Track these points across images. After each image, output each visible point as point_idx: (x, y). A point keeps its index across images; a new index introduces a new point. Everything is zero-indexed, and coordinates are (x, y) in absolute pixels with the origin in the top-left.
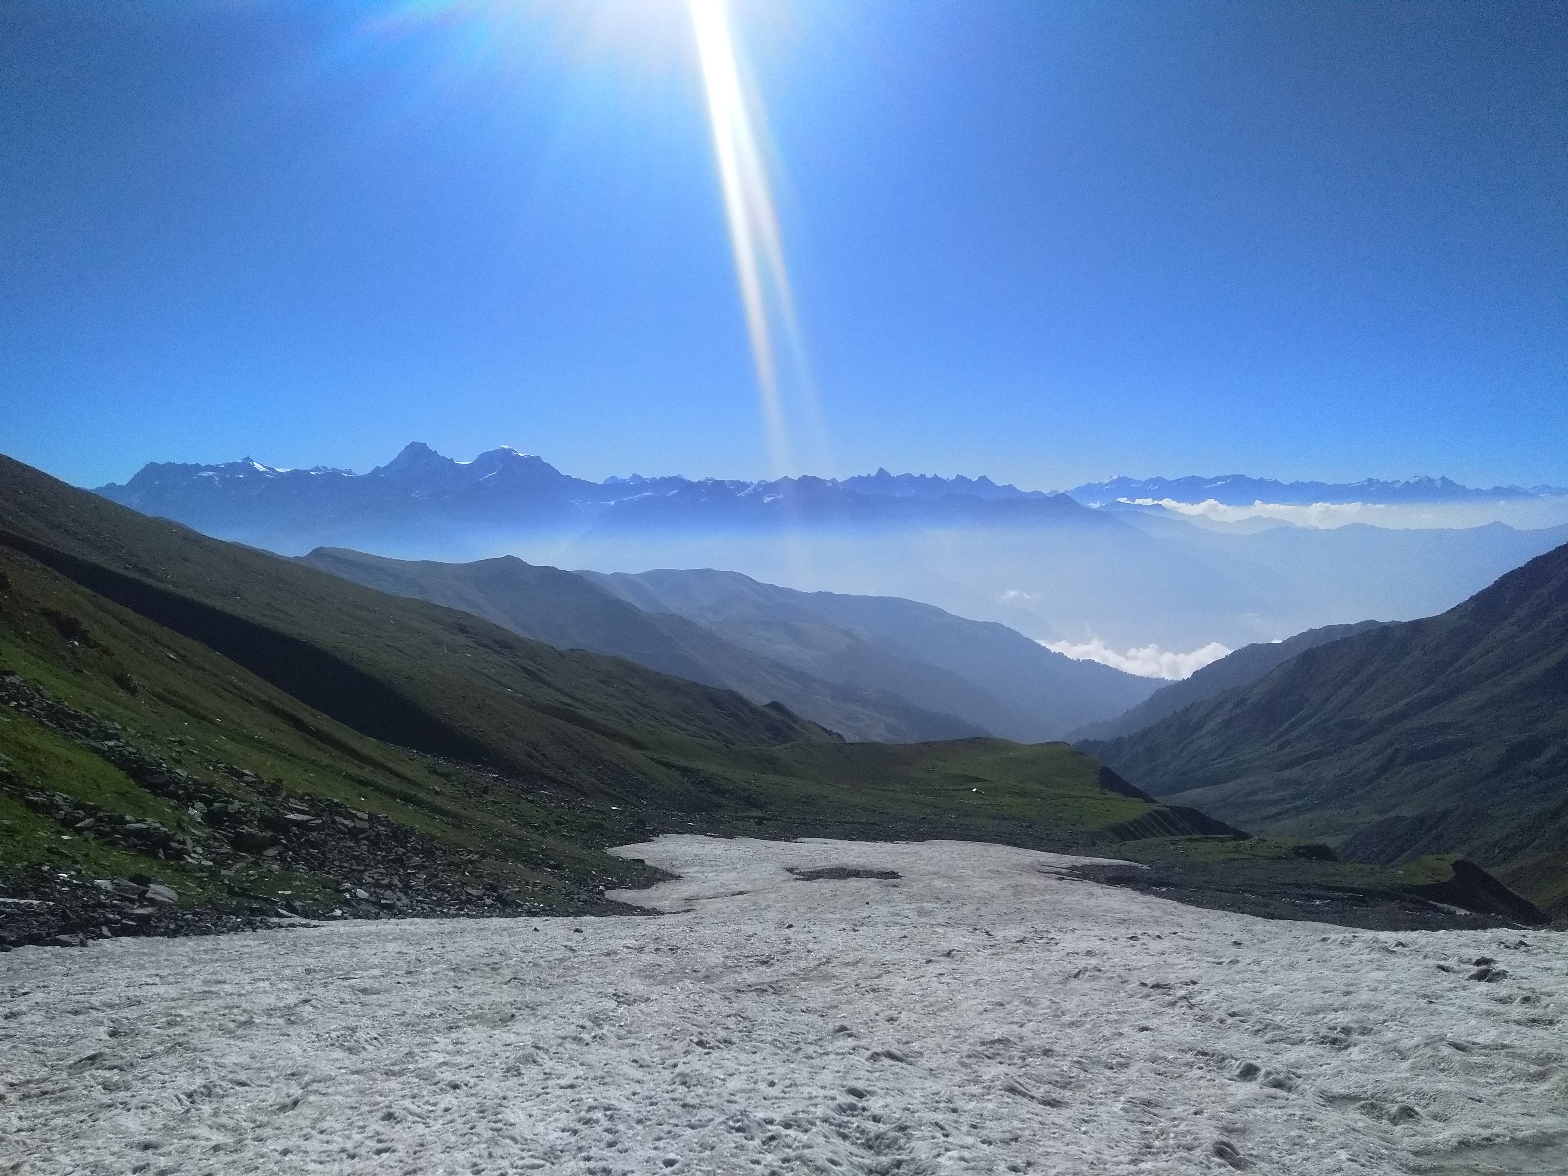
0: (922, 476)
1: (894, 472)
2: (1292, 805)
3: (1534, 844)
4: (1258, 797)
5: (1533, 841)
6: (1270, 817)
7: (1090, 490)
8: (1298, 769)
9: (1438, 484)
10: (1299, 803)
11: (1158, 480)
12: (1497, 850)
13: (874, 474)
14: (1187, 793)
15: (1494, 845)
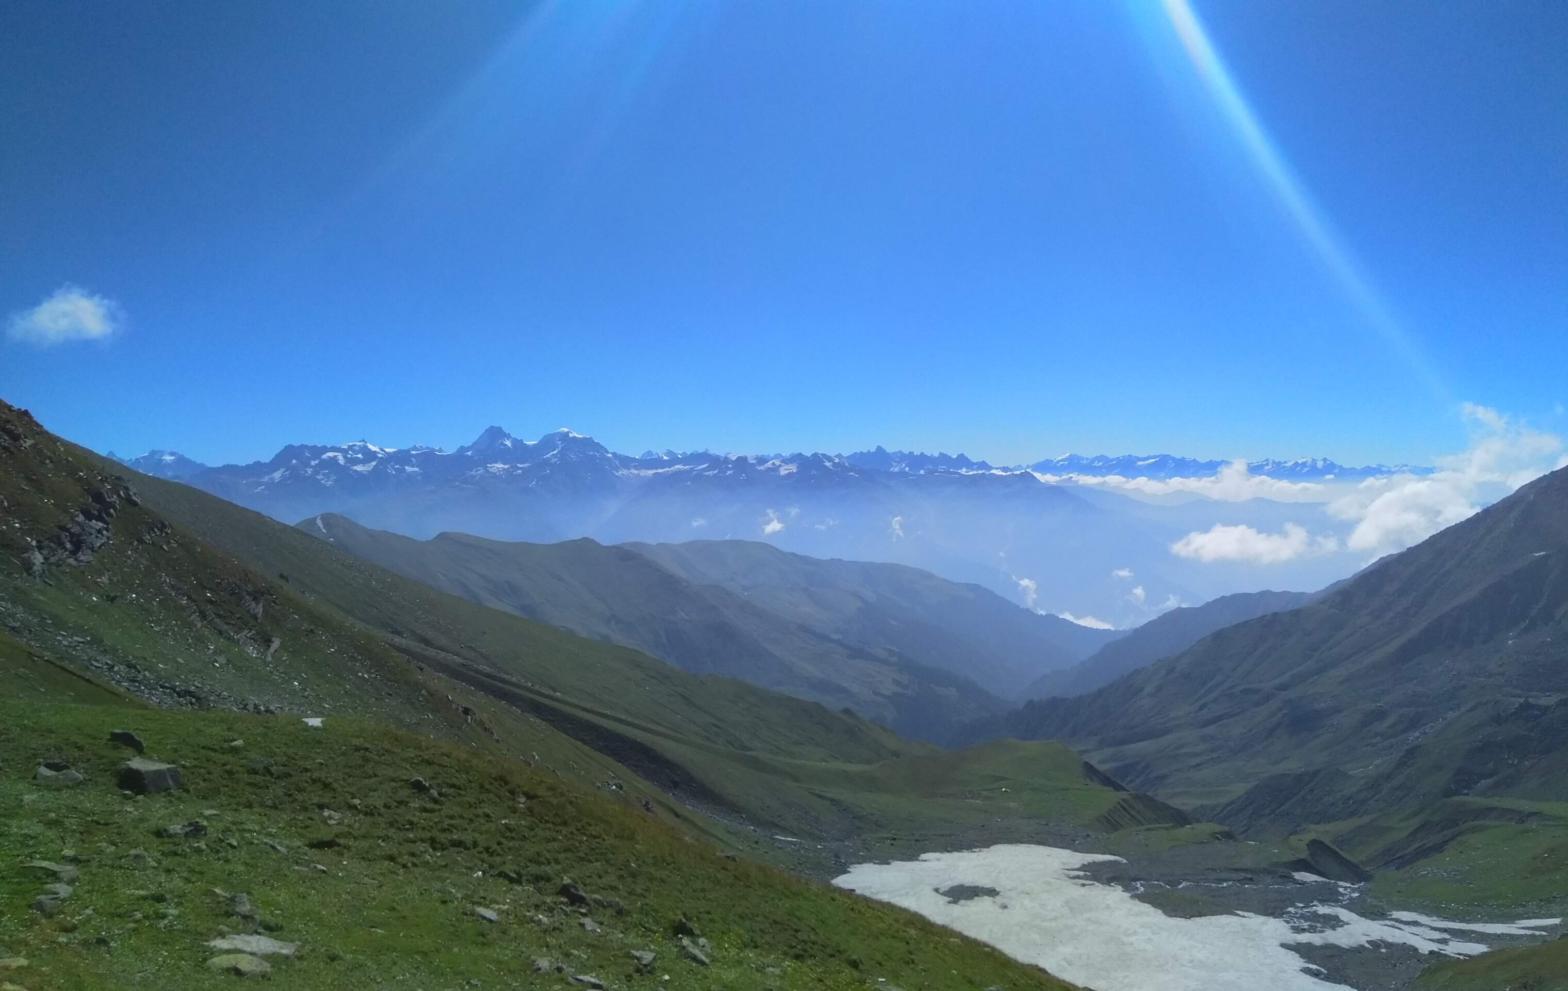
0: (911, 453)
1: (890, 449)
2: (1210, 757)
3: (1375, 798)
4: (1183, 751)
5: (1374, 795)
6: (1194, 767)
7: (1046, 466)
8: (1213, 727)
9: (1320, 464)
10: (1214, 755)
11: (1102, 458)
12: (1351, 802)
13: (873, 450)
14: (1132, 746)
15: (1350, 798)
